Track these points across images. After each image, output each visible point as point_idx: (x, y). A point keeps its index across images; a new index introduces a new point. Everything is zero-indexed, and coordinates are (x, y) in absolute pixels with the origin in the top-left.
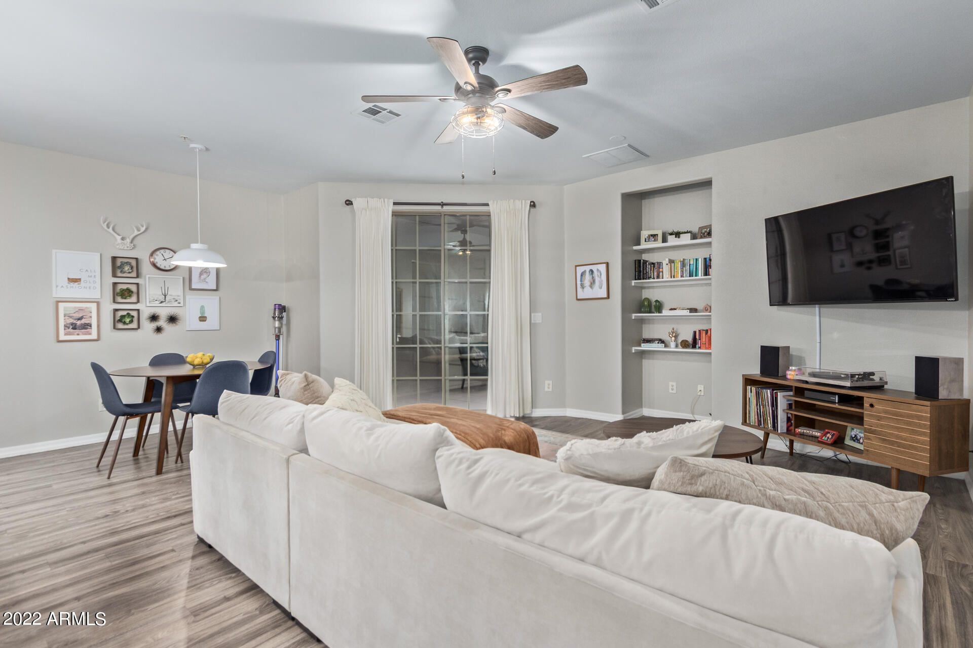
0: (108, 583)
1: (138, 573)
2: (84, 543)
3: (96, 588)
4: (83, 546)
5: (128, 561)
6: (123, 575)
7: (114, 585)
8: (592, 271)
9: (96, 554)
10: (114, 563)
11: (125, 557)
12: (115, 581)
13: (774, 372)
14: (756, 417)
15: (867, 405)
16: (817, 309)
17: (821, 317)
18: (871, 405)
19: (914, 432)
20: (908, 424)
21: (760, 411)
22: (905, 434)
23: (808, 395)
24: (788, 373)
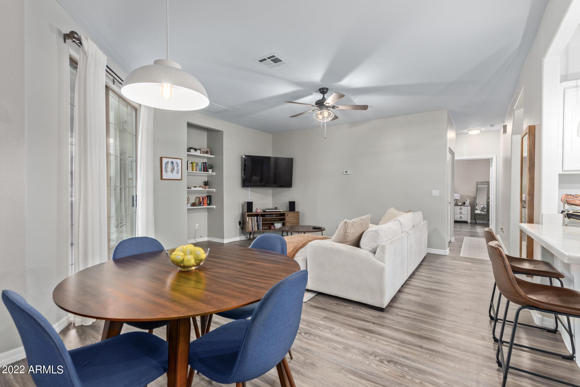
0: (431, 318)
1: (418, 315)
2: (421, 347)
3: (436, 319)
4: (424, 345)
5: (416, 322)
6: (423, 318)
7: (430, 316)
8: (172, 163)
9: (423, 335)
10: (421, 324)
11: (415, 324)
12: (429, 317)
13: (251, 211)
14: (251, 228)
15: (287, 215)
16: (249, 189)
17: (250, 191)
18: (288, 215)
19: (296, 220)
20: (296, 218)
21: (253, 225)
22: (295, 221)
23: (266, 216)
24: (257, 210)
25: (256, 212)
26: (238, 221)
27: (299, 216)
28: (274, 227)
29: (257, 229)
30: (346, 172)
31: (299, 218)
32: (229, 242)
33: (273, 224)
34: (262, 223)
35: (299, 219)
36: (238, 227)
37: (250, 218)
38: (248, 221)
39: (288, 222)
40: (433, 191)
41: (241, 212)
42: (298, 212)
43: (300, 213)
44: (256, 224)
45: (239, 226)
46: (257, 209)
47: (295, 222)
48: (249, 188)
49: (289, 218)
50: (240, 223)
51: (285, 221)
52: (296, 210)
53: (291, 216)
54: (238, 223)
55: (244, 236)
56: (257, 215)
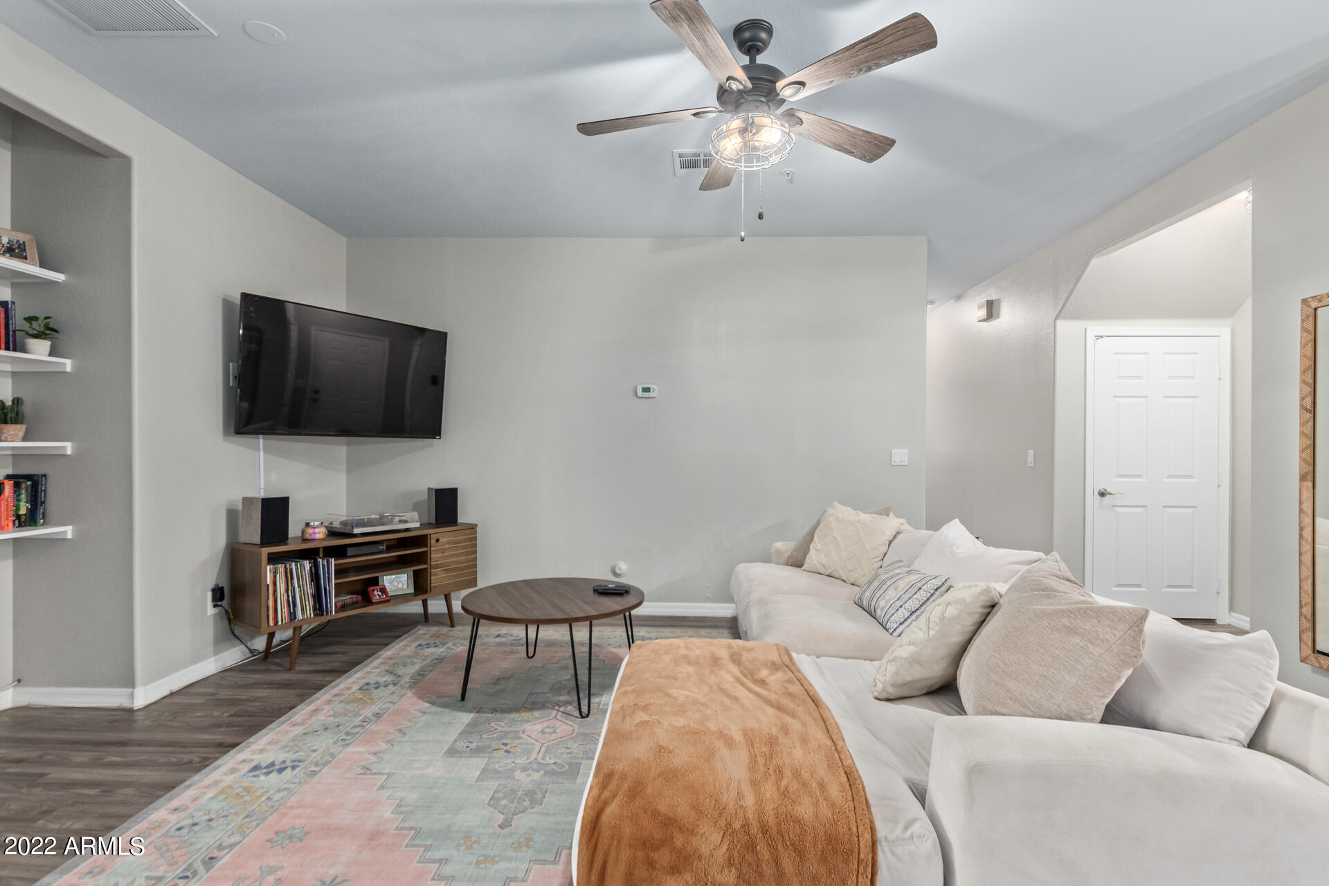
13: (283, 537)
14: (285, 610)
15: (433, 541)
16: (261, 440)
17: (265, 452)
18: (438, 540)
19: (468, 553)
20: (464, 548)
21: (294, 597)
22: (462, 558)
23: (350, 551)
24: (310, 531)
25: (304, 540)
26: (211, 585)
27: (475, 539)
28: (384, 590)
29: (315, 609)
30: (646, 390)
31: (475, 546)
32: (166, 692)
33: (375, 581)
34: (335, 584)
35: (475, 552)
36: (211, 611)
37: (281, 567)
38: (269, 581)
39: (437, 567)
40: (893, 451)
41: (222, 541)
42: (473, 528)
43: (479, 529)
44: (310, 590)
45: (215, 606)
46: (307, 525)
47: (462, 562)
48: (261, 436)
49: (443, 551)
50: (218, 594)
51: (426, 563)
52: (461, 519)
53: (449, 543)
54: (209, 595)
55: (234, 646)
56: (310, 554)
